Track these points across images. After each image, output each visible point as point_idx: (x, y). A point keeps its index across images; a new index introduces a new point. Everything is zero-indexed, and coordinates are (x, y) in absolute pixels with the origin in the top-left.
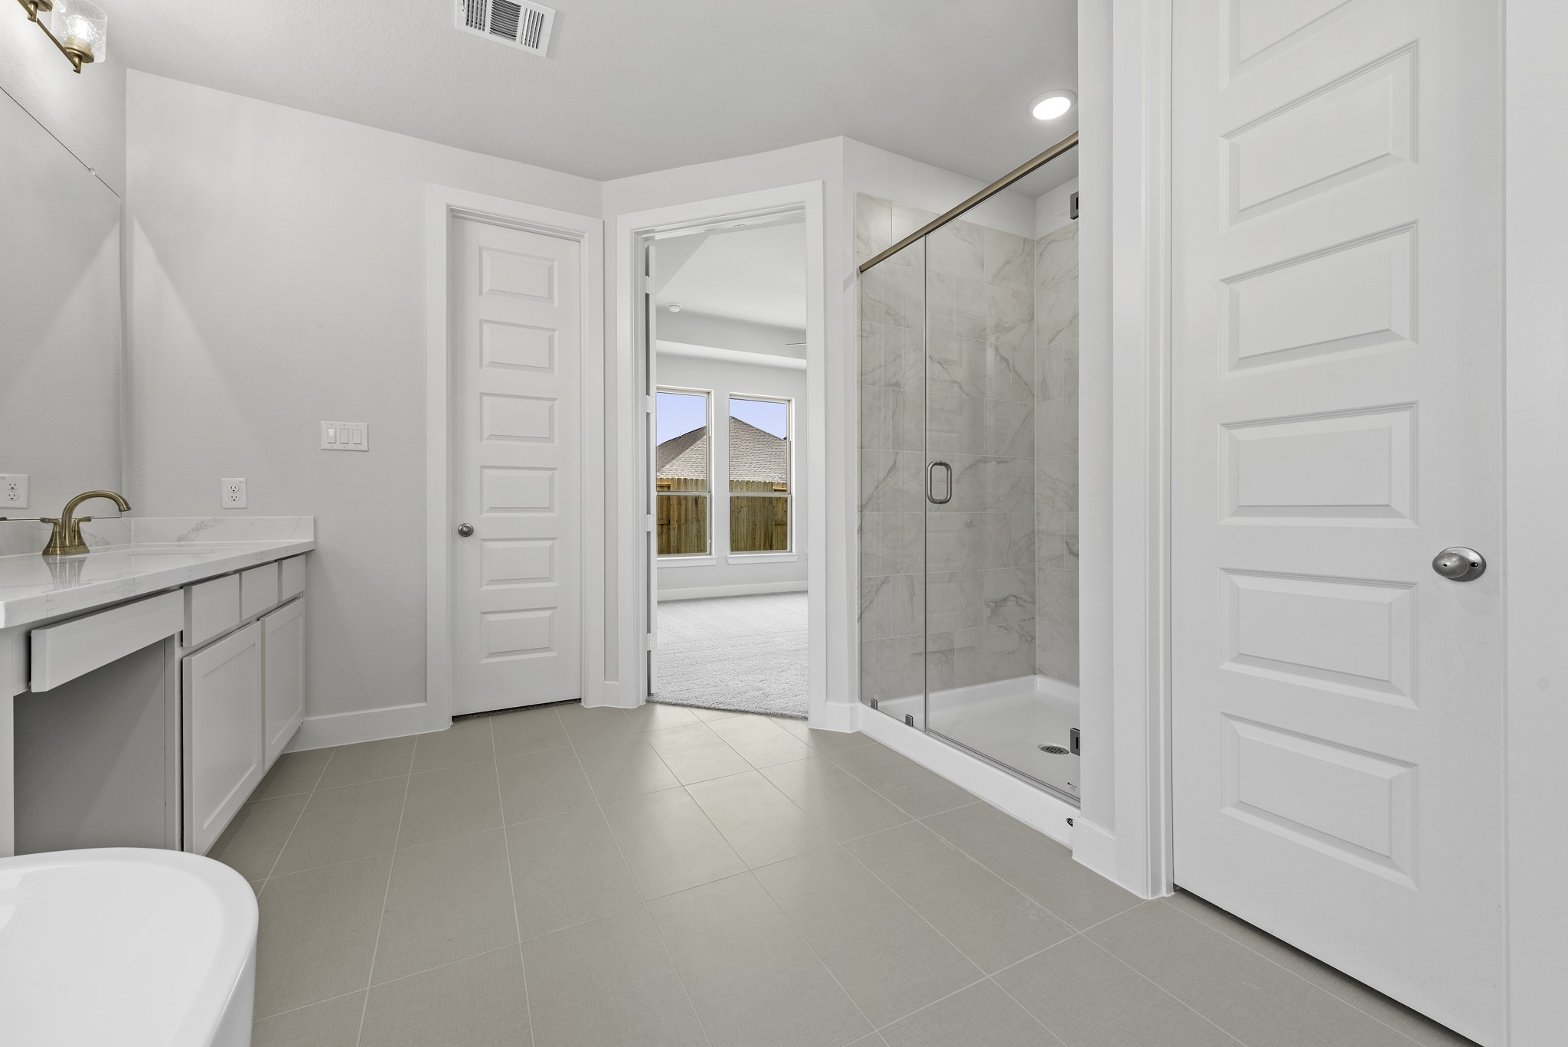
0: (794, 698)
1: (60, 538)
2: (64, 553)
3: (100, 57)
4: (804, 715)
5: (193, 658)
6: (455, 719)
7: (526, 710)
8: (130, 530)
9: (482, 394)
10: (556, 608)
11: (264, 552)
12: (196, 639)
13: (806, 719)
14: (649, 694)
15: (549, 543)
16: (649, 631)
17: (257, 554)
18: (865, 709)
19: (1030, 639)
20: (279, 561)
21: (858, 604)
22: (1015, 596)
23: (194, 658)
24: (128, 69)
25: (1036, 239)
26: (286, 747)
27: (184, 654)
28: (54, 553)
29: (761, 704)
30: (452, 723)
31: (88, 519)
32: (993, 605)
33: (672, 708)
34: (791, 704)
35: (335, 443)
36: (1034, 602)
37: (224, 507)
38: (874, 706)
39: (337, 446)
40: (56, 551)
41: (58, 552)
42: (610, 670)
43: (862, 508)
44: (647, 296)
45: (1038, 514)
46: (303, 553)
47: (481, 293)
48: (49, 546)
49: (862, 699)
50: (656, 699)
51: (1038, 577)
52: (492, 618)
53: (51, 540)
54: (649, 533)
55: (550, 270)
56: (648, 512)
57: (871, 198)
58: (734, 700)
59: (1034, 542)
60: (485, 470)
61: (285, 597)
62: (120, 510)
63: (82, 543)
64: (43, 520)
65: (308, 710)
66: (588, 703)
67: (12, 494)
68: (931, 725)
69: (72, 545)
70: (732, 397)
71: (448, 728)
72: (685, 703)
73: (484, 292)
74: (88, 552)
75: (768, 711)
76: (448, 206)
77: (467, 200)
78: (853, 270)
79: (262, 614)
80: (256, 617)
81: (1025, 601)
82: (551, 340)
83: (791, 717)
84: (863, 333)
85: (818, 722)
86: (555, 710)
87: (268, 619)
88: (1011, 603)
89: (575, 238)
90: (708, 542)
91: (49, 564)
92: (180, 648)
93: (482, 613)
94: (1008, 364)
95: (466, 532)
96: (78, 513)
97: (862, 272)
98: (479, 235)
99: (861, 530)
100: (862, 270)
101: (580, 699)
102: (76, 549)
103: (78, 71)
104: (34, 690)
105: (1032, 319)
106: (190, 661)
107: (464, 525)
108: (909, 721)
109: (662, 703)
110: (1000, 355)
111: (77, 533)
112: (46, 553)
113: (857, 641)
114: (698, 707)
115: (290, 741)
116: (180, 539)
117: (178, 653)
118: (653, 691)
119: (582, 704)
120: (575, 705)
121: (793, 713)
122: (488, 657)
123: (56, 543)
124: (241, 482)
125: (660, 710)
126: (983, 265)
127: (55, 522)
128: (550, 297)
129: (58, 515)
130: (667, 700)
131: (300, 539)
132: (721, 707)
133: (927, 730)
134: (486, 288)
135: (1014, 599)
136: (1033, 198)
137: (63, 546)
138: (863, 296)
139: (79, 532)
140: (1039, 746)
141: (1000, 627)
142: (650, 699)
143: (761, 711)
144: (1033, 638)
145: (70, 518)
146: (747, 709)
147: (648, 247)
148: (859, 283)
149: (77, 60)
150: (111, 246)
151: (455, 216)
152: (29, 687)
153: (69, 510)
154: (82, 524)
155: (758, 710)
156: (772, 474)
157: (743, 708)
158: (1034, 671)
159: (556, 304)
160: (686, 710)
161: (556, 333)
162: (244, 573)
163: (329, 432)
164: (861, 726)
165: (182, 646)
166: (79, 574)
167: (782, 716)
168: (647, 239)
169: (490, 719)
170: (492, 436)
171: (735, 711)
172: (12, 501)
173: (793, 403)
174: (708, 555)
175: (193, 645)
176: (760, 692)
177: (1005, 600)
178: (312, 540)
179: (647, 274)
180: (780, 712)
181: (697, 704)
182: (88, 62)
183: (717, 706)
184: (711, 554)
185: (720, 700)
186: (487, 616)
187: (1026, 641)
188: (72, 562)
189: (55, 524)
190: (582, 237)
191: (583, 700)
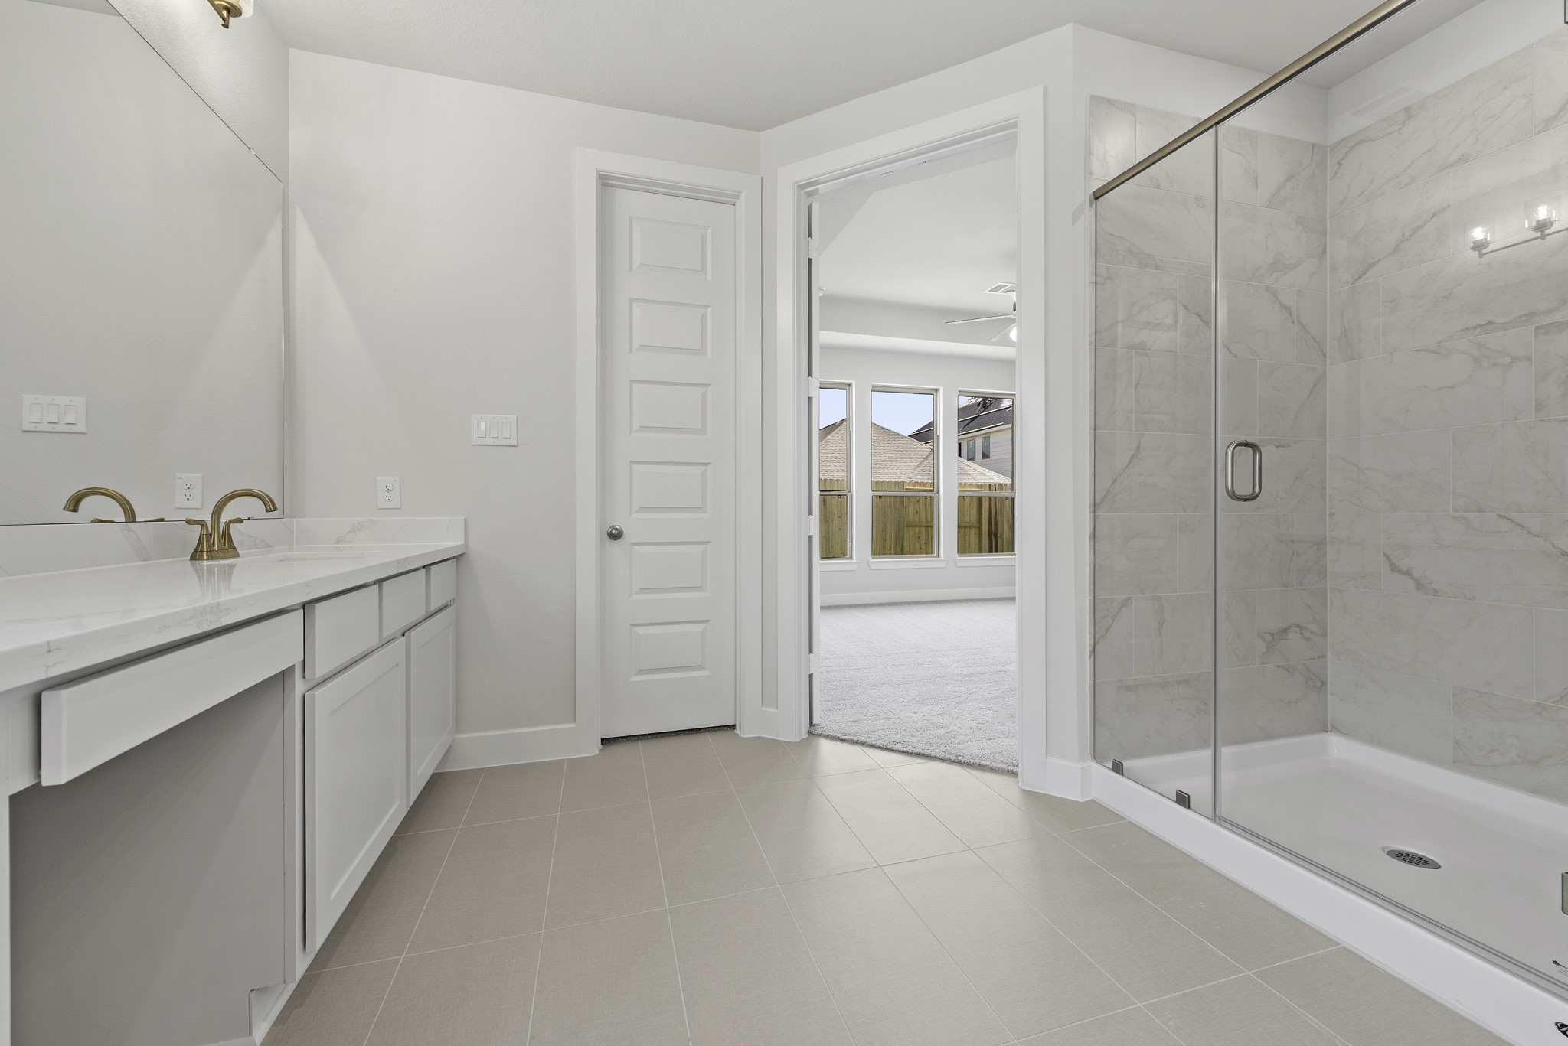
0: (990, 742)
1: (208, 541)
2: (211, 558)
3: (248, 11)
4: (1009, 768)
5: (316, 693)
6: (604, 741)
7: (677, 735)
8: (293, 532)
9: (632, 381)
10: (708, 621)
11: (407, 558)
12: (321, 667)
13: (1015, 774)
14: (811, 724)
15: (700, 548)
16: (811, 651)
17: (398, 561)
18: (1102, 773)
19: (1319, 684)
20: (426, 567)
21: (1090, 633)
22: (1298, 626)
23: (318, 693)
24: (291, 49)
25: (1329, 144)
26: (436, 769)
27: (308, 687)
28: (201, 558)
29: (948, 748)
30: (600, 746)
31: (240, 521)
32: (1269, 637)
33: (839, 744)
34: (988, 751)
35: (485, 437)
36: (1324, 635)
37: (379, 507)
38: (1118, 768)
39: (489, 441)
40: (202, 556)
41: (205, 557)
42: (769, 695)
43: (1095, 507)
44: (810, 260)
45: (1331, 515)
46: (454, 557)
47: (631, 269)
48: (196, 551)
49: (1097, 757)
50: (819, 731)
51: (1332, 601)
52: (641, 630)
53: (199, 543)
54: (811, 537)
55: (703, 238)
56: (810, 513)
57: (1109, 102)
58: (914, 739)
59: (1326, 554)
60: (635, 466)
61: (433, 608)
62: (267, 511)
63: (232, 547)
64: (189, 522)
65: (458, 727)
66: (745, 731)
67: (188, 494)
68: (1224, 811)
69: (220, 549)
70: (875, 389)
71: (598, 752)
72: (855, 739)
73: (634, 267)
74: (238, 556)
75: (960, 758)
76: (598, 171)
77: (616, 164)
78: (1084, 196)
79: (406, 628)
80: (401, 632)
81: (1312, 632)
82: (704, 318)
83: (992, 770)
84: (1098, 278)
85: (1033, 779)
86: (708, 736)
87: (413, 633)
88: (1294, 635)
89: (728, 199)
90: (849, 545)
91: (196, 570)
92: (302, 680)
93: (631, 625)
94: (1291, 314)
95: (615, 535)
96: (227, 514)
97: (1097, 198)
98: (629, 202)
99: (1094, 536)
100: (1097, 196)
101: (734, 725)
102: (224, 553)
103: (226, 26)
104: (44, 783)
105: (1324, 252)
106: (314, 696)
107: (613, 527)
108: (1183, 800)
109: (827, 737)
110: (1280, 302)
111: (227, 535)
112: (193, 558)
113: (1088, 682)
114: (871, 746)
115: (440, 763)
116: (338, 542)
117: (299, 686)
118: (814, 722)
119: (737, 731)
120: (729, 733)
121: (995, 765)
122: (637, 674)
123: (203, 547)
124: (395, 481)
125: (825, 745)
126: (1256, 182)
127: (202, 523)
128: (704, 269)
129: (206, 515)
130: (833, 734)
131: (449, 542)
132: (900, 747)
133: (1216, 817)
134: (636, 263)
135: (1298, 630)
136: (1326, 88)
137: (210, 551)
138: (1099, 229)
139: (229, 534)
140: (1383, 849)
141: (1278, 666)
142: (813, 731)
143: (953, 758)
144: (1324, 683)
145: (219, 520)
146: (934, 754)
147: (811, 203)
148: (1093, 213)
149: (225, 13)
150: (274, 236)
151: (606, 183)
152: (39, 776)
153: (218, 510)
154: (233, 526)
155: (947, 756)
156: (898, 473)
157: (928, 752)
158: (1324, 727)
159: (709, 277)
160: (857, 748)
161: (709, 310)
162: (384, 583)
163: (479, 427)
164: (1095, 794)
165: (304, 677)
166: (229, 580)
167: (981, 767)
168: (810, 194)
169: (640, 744)
170: (642, 428)
171: (918, 755)
172: (188, 502)
173: (941, 394)
174: (848, 559)
175: (317, 677)
176: (942, 731)
177: (1285, 631)
178: (463, 543)
179: (810, 235)
180: (977, 761)
181: (870, 741)
182: (236, 16)
183: (896, 747)
184: (851, 558)
185: (897, 738)
186: (637, 628)
187: (1314, 686)
188: (222, 567)
189: (202, 525)
190: (738, 197)
191: (737, 727)
